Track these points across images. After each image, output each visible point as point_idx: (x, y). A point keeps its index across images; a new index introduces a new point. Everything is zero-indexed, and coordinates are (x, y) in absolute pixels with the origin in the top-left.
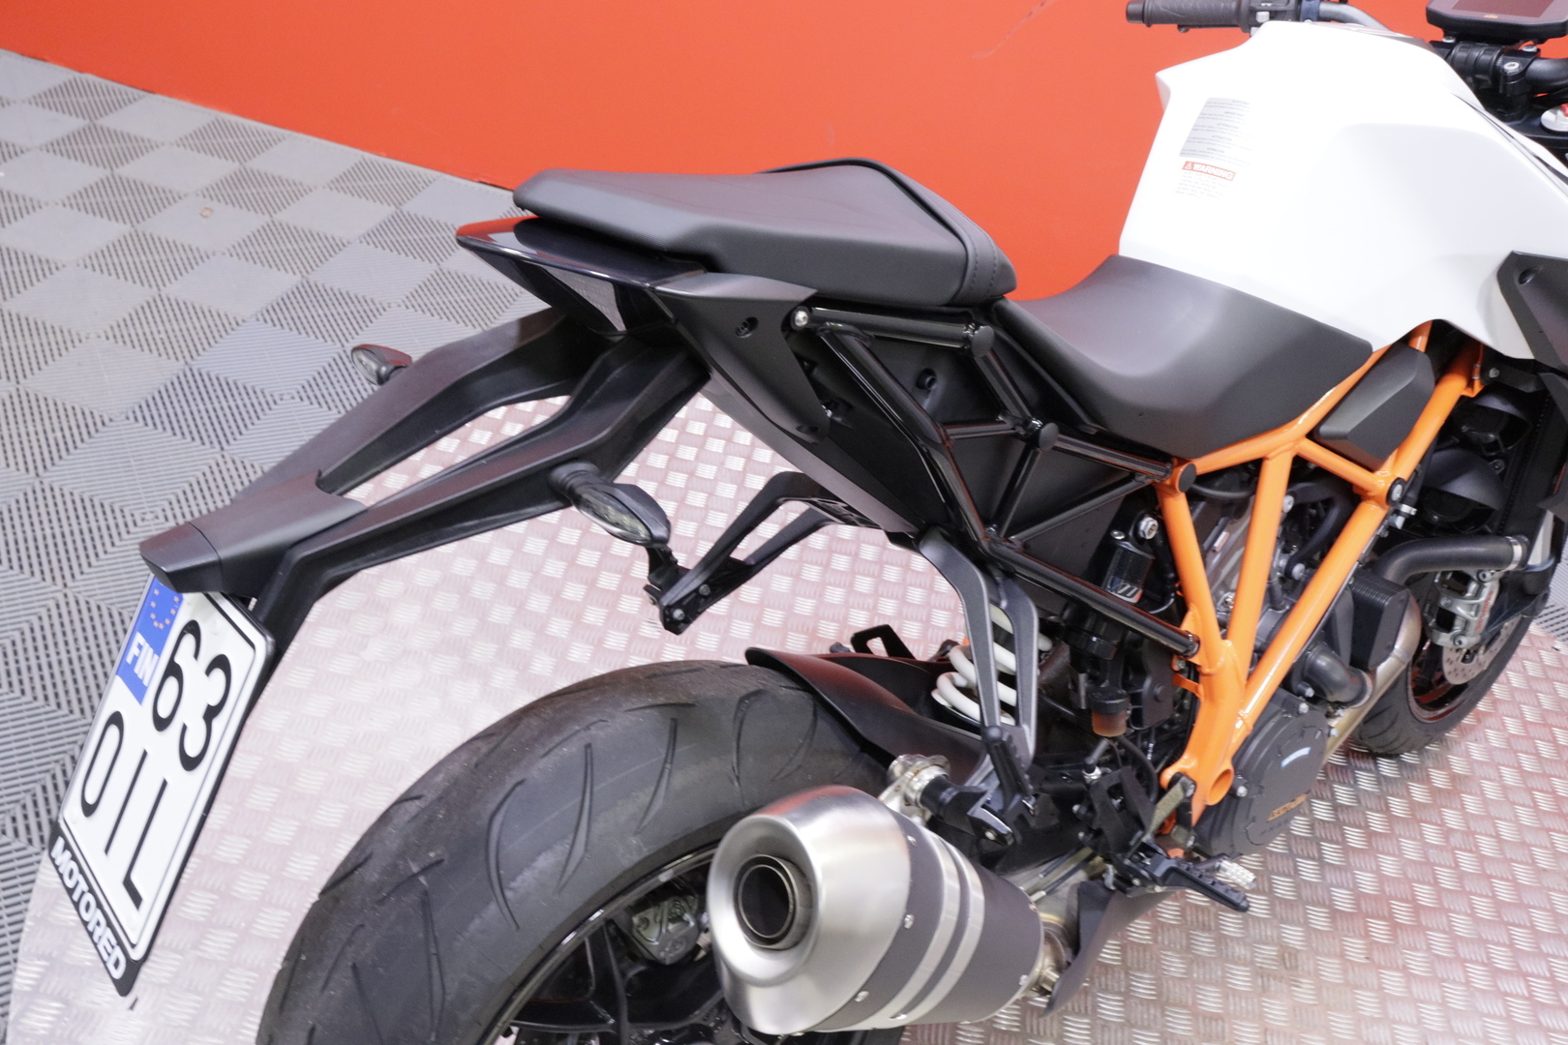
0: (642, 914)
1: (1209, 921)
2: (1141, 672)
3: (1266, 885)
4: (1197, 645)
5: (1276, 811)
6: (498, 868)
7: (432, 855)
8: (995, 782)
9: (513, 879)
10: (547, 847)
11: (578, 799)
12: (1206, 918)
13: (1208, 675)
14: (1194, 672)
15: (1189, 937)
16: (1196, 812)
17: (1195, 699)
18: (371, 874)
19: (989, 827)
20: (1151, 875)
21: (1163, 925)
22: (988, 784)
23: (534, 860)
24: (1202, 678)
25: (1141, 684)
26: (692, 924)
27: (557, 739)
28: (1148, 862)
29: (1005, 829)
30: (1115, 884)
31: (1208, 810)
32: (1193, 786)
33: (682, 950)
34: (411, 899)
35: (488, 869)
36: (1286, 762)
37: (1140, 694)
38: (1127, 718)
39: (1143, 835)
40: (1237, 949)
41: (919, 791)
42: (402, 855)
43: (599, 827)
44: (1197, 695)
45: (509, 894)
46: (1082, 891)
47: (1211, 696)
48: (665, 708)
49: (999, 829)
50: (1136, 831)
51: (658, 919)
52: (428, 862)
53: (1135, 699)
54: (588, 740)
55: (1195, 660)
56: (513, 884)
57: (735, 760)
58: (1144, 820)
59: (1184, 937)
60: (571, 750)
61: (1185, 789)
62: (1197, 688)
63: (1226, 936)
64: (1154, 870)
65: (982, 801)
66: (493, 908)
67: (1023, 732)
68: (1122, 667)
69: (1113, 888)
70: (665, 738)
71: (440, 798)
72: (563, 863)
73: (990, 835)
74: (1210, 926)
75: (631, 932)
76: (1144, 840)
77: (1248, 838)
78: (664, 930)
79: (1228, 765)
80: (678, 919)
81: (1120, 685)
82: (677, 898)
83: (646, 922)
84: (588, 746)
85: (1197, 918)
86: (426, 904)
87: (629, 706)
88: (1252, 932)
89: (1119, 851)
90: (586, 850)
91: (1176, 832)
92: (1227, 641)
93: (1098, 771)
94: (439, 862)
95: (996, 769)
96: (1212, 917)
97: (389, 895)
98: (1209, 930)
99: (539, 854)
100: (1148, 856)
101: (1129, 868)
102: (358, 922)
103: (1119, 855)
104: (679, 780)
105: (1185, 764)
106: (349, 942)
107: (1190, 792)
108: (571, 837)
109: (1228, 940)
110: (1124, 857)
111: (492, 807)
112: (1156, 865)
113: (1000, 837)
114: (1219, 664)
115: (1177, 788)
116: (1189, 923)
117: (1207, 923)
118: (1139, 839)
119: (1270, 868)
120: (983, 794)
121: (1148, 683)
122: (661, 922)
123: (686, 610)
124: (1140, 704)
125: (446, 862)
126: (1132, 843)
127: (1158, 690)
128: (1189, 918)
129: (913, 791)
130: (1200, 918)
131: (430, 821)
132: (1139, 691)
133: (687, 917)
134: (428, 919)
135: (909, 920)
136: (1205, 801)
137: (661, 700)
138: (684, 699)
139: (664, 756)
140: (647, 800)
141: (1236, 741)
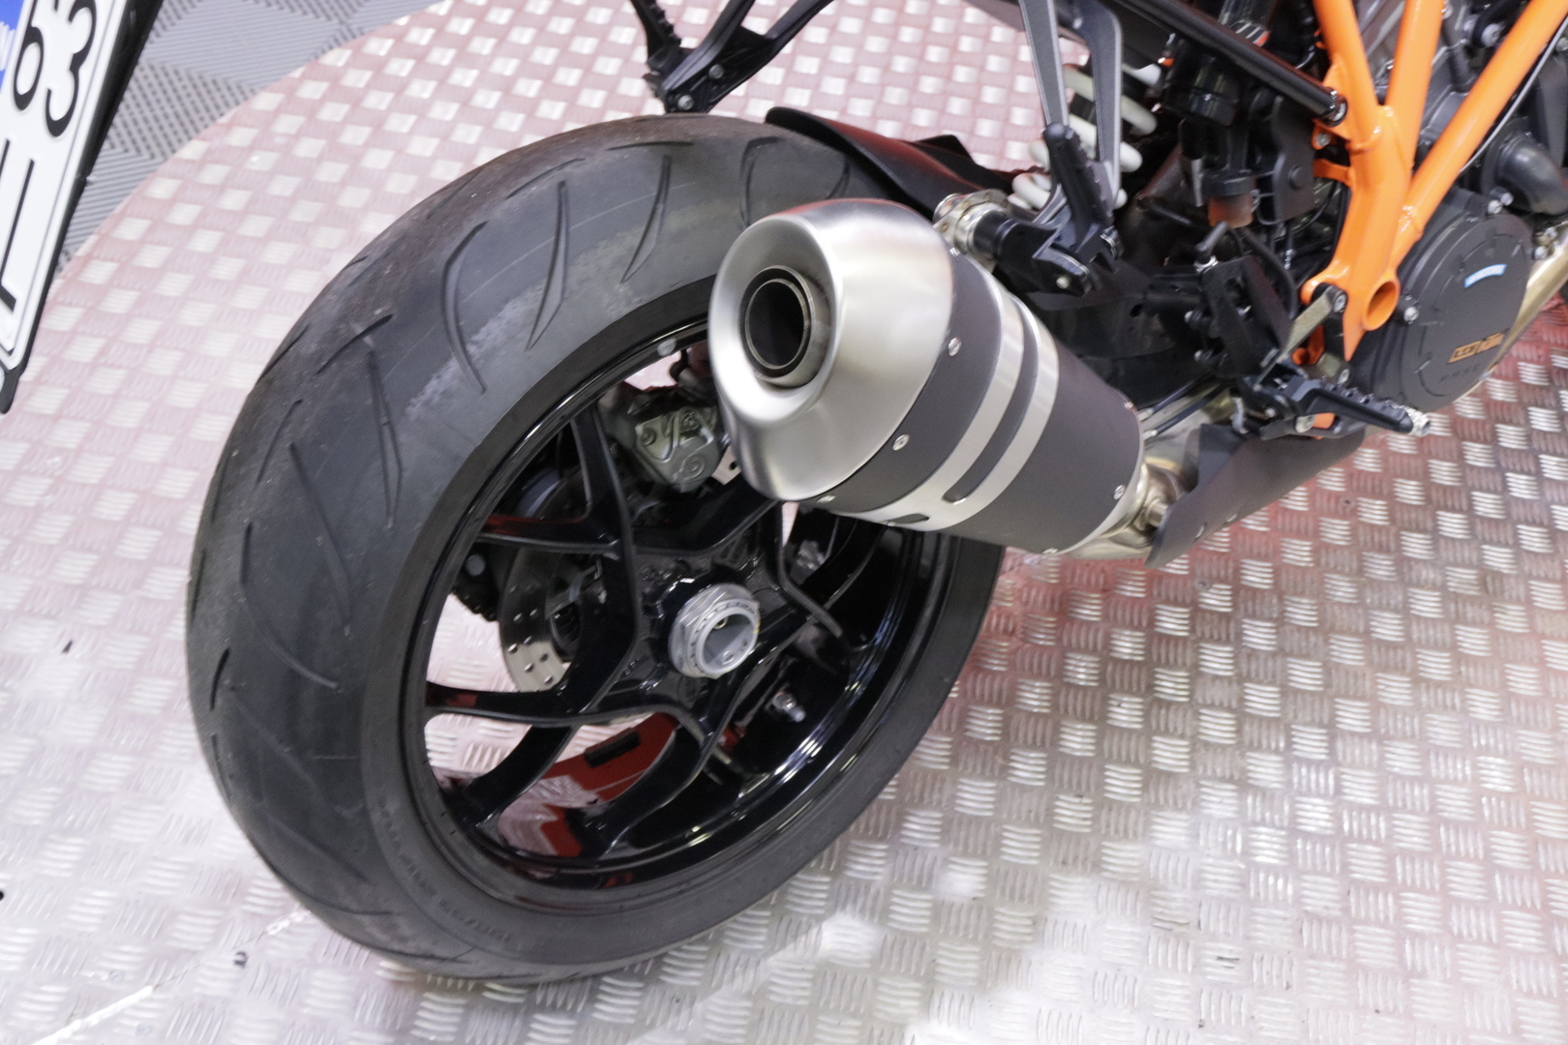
0: (648, 423)
1: (1388, 541)
2: (1271, 150)
3: (1464, 502)
4: (1343, 107)
5: (1461, 349)
6: (457, 320)
7: (378, 312)
8: (1066, 216)
9: (476, 331)
10: (517, 294)
11: (552, 239)
12: (1384, 538)
13: (1360, 152)
14: (1340, 152)
15: (1361, 560)
16: (1351, 340)
17: (1346, 188)
18: (309, 346)
19: (1060, 271)
20: (1289, 400)
21: (1327, 546)
22: (1057, 222)
23: (500, 309)
24: (1354, 159)
25: (1271, 164)
26: (710, 440)
27: (525, 180)
28: (1284, 386)
29: (1081, 269)
30: (1245, 425)
31: (1368, 338)
32: (1342, 297)
33: (698, 473)
34: (356, 362)
35: (446, 322)
36: (1471, 280)
37: (1270, 177)
38: (1253, 209)
39: (1278, 355)
40: (1424, 573)
41: (970, 231)
42: (343, 318)
43: (578, 271)
44: (1348, 183)
45: (472, 349)
46: (1205, 435)
47: (1366, 182)
48: (655, 147)
49: (1072, 270)
50: (1270, 349)
51: (668, 431)
52: (373, 321)
53: (1264, 184)
54: (561, 179)
55: (1342, 130)
56: (476, 338)
57: (744, 204)
58: (1279, 333)
59: (1355, 557)
60: (543, 188)
61: (1331, 298)
62: (1346, 175)
63: (1410, 559)
64: (1292, 394)
65: (1050, 241)
66: (454, 366)
67: (1104, 169)
68: (1246, 144)
69: (1243, 431)
70: (657, 176)
71: (386, 255)
72: (536, 312)
73: (1062, 282)
74: (1388, 546)
75: (635, 445)
76: (1279, 360)
77: (1423, 384)
78: (675, 445)
79: (1390, 276)
80: (692, 432)
81: (1244, 163)
82: (687, 408)
83: (652, 434)
84: (562, 184)
85: (1372, 538)
86: (373, 367)
87: (612, 145)
88: (1444, 554)
89: (1247, 373)
90: (563, 298)
91: (1324, 362)
92: (1386, 108)
93: (1213, 262)
94: (386, 319)
95: (1068, 202)
96: (1392, 538)
97: (330, 362)
98: (1388, 551)
99: (506, 301)
100: (1285, 381)
101: (1260, 395)
102: (294, 399)
103: (1247, 379)
104: (674, 222)
105: (1335, 273)
106: (284, 425)
107: (1339, 307)
108: (544, 282)
109: (1413, 563)
110: (1253, 382)
111: (447, 253)
112: (1294, 389)
113: (1075, 280)
114: (1373, 138)
115: (1323, 300)
116: (1362, 544)
117: (1384, 544)
118: (1273, 359)
119: (1470, 483)
120: (1052, 232)
121: (1280, 162)
122: (671, 436)
123: (694, 95)
124: (1271, 191)
125: (394, 318)
126: (1264, 363)
127: (1294, 174)
128: (1362, 539)
129: (963, 230)
130: (1376, 538)
131: (374, 279)
132: (1268, 174)
133: (705, 431)
134: (376, 383)
135: (955, 346)
136: (1361, 324)
137: (651, 139)
138: (681, 138)
139: (655, 193)
140: (636, 242)
141: (1400, 249)
